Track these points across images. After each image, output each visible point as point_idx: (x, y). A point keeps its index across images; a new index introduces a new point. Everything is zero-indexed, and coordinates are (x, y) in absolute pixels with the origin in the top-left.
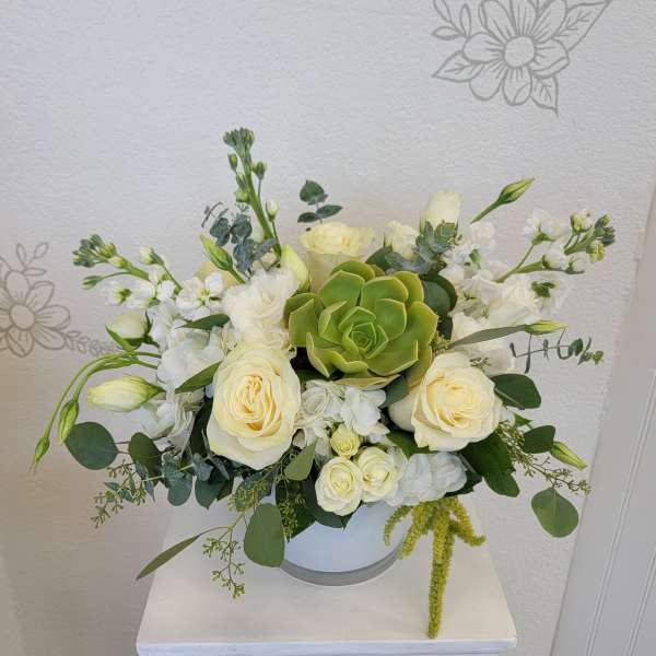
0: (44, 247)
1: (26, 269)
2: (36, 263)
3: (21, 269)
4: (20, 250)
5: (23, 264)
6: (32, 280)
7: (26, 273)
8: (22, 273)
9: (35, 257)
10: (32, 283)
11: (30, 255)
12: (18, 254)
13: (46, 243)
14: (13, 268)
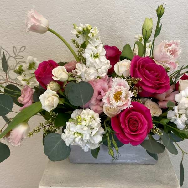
0: (24, 48)
1: (16, 56)
2: (20, 54)
3: (14, 56)
4: (15, 49)
5: (15, 54)
6: (18, 60)
7: (16, 58)
8: (15, 58)
9: (20, 52)
10: (18, 62)
11: (18, 51)
12: (13, 50)
13: (25, 47)
14: (11, 56)
